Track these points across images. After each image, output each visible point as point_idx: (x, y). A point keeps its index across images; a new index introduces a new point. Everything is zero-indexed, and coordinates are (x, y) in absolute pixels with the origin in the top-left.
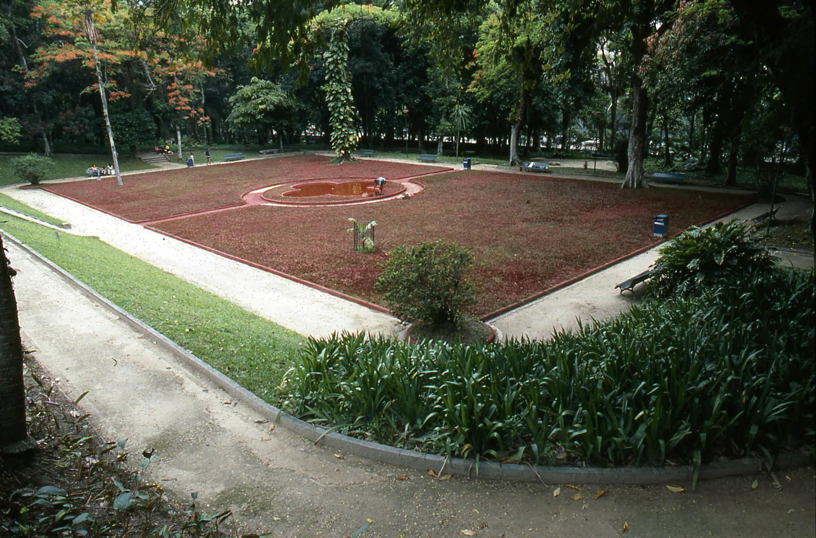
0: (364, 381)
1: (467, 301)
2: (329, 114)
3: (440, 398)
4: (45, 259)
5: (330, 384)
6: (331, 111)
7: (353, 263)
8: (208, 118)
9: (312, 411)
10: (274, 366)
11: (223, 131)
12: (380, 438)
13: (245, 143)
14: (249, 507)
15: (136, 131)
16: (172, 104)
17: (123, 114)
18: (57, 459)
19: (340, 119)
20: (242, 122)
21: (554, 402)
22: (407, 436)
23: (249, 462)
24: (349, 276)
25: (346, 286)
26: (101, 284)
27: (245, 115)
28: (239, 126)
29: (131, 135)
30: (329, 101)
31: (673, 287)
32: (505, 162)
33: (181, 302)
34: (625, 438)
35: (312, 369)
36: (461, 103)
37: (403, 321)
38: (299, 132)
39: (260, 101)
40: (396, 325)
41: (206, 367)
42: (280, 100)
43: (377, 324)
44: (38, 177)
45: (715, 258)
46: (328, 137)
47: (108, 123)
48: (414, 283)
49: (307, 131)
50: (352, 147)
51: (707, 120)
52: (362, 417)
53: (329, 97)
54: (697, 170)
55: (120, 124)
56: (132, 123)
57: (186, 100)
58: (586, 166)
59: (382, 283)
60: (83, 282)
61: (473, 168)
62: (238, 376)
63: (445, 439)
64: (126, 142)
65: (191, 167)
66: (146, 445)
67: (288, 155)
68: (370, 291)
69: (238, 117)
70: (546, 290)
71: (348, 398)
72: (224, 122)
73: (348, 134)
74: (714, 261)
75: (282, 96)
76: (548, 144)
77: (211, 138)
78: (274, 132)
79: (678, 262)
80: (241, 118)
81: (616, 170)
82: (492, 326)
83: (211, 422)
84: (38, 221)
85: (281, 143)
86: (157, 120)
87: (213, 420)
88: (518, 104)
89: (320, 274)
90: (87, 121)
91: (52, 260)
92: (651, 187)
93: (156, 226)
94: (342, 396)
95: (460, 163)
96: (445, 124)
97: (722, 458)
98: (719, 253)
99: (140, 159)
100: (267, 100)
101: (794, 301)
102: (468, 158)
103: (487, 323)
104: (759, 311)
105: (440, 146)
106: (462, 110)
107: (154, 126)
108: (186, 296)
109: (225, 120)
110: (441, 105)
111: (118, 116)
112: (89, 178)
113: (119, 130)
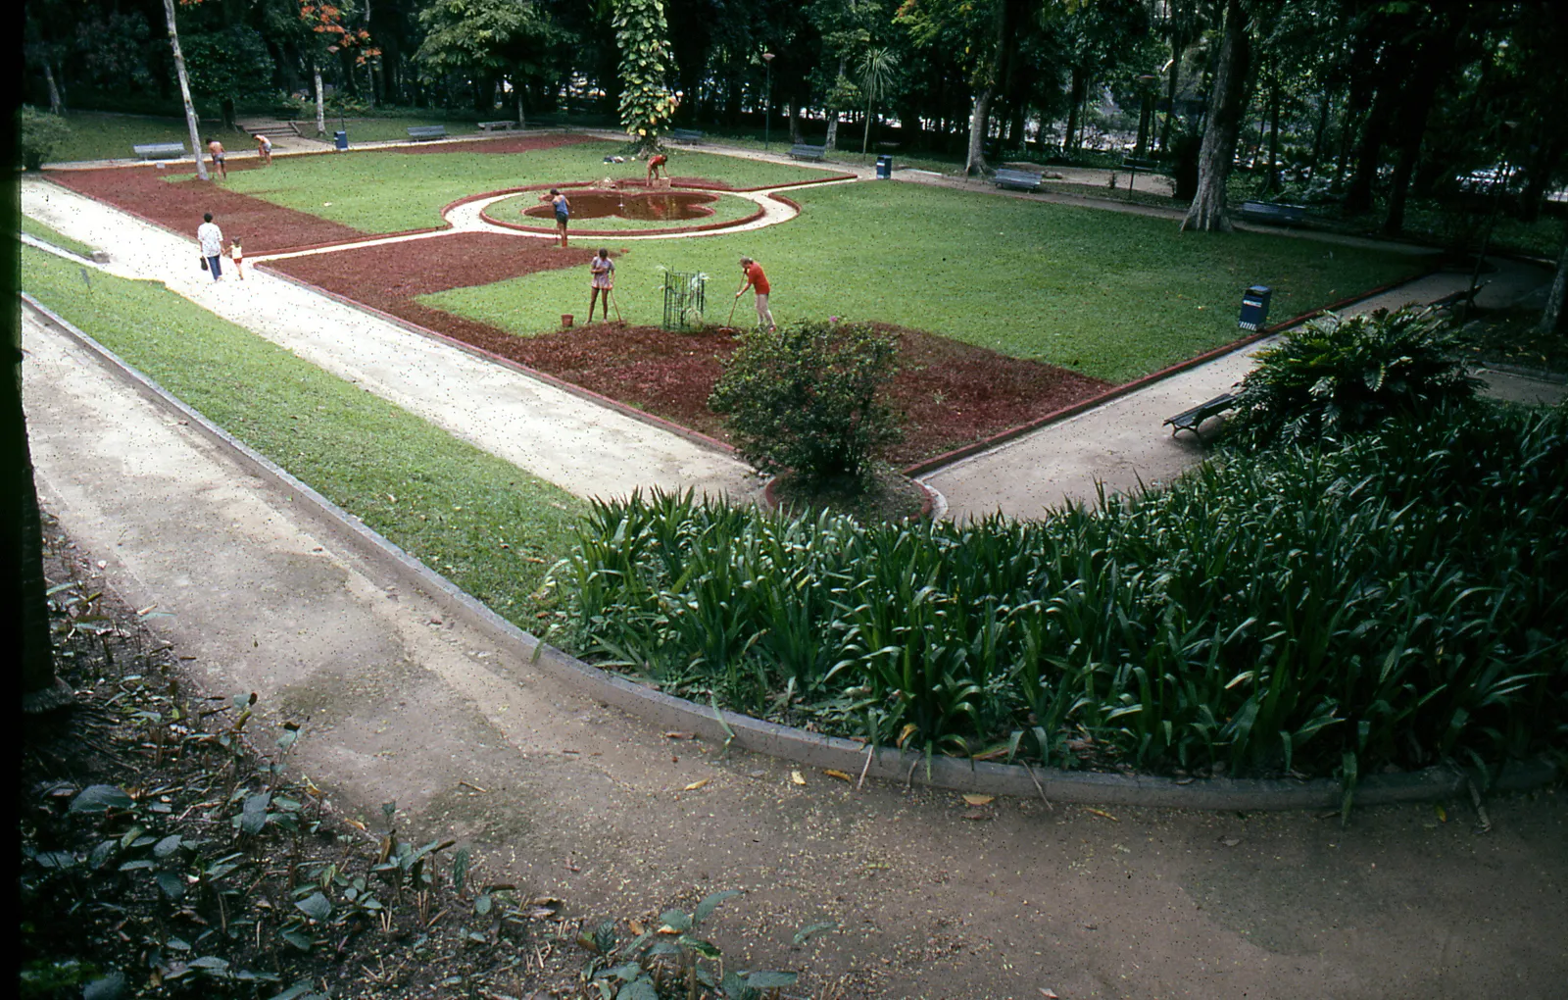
0: (705, 593)
1: (885, 437)
2: (618, 55)
3: (854, 631)
4: (64, 323)
5: (639, 594)
6: (622, 49)
7: (662, 354)
8: (377, 53)
9: (606, 645)
10: (522, 552)
11: (405, 80)
12: (736, 702)
13: (449, 106)
14: (488, 826)
15: (232, 71)
16: (307, 18)
17: (205, 34)
18: (114, 723)
19: (639, 66)
20: (445, 64)
21: (1073, 647)
22: (791, 702)
23: (483, 740)
24: (653, 378)
25: (646, 396)
26: (177, 378)
27: (451, 49)
28: (440, 70)
29: (224, 80)
30: (620, 28)
31: (1277, 426)
32: (957, 168)
33: (333, 417)
34: (1214, 724)
35: (601, 563)
36: (879, 45)
37: (759, 470)
38: (556, 90)
39: (481, 22)
40: (745, 477)
41: (393, 550)
42: (522, 20)
43: (707, 473)
44: (38, 155)
45: (1366, 378)
46: (613, 100)
47: (178, 52)
48: (784, 398)
49: (572, 89)
50: (661, 122)
51: (1358, 102)
52: (702, 660)
53: (620, 20)
54: (1325, 200)
55: (200, 55)
56: (226, 53)
57: (335, 12)
58: (1113, 183)
59: (724, 397)
60: (142, 371)
61: (894, 175)
62: (454, 571)
63: (864, 710)
64: (215, 93)
65: (342, 150)
66: (283, 699)
67: (534, 133)
68: (693, 408)
69: (437, 53)
70: (1033, 423)
71: (674, 623)
72: (407, 63)
73: (654, 96)
74: (1363, 382)
75: (525, 14)
76: (1039, 135)
77: (382, 94)
78: (507, 87)
79: (1292, 380)
80: (443, 55)
81: (1170, 194)
82: (928, 487)
83: (407, 658)
84: (43, 245)
85: (521, 110)
86: (273, 51)
87: (409, 655)
88: (992, 51)
89: (597, 372)
90: (134, 45)
91: (78, 327)
92: (1235, 229)
93: (276, 265)
94: (663, 619)
95: (871, 165)
96: (844, 86)
97: (1390, 768)
98: (1375, 368)
99: (240, 128)
100: (496, 21)
101: (1528, 470)
102: (886, 157)
103: (919, 481)
104: (1459, 487)
105: (833, 129)
106: (880, 59)
107: (267, 63)
108: (342, 408)
109: (410, 58)
110: (839, 47)
111: (197, 38)
112: (142, 163)
113: (199, 67)
